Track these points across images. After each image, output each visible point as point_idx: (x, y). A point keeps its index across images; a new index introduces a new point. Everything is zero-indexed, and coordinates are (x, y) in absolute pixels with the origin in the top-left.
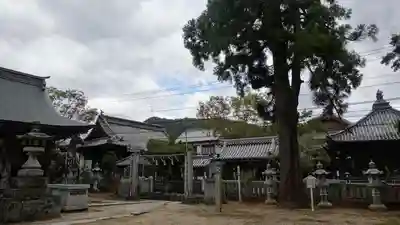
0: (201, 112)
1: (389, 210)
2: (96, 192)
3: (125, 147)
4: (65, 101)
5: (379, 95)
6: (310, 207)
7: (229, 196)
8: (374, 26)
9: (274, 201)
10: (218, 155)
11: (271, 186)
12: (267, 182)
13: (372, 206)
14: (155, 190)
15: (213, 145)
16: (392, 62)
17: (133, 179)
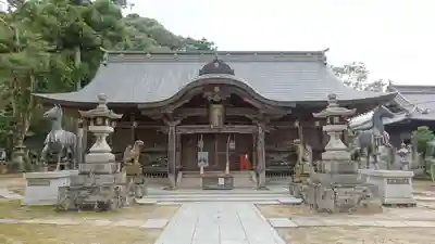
4: (345, 77)
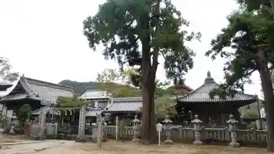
0: (98, 79)
1: (204, 144)
2: (12, 134)
3: (40, 101)
5: (209, 74)
6: (158, 143)
7: (109, 136)
8: (199, 33)
9: (138, 139)
10: (107, 109)
11: (136, 130)
12: (135, 127)
13: (195, 142)
14: (58, 132)
15: (106, 102)
16: (211, 55)
17: (41, 125)
